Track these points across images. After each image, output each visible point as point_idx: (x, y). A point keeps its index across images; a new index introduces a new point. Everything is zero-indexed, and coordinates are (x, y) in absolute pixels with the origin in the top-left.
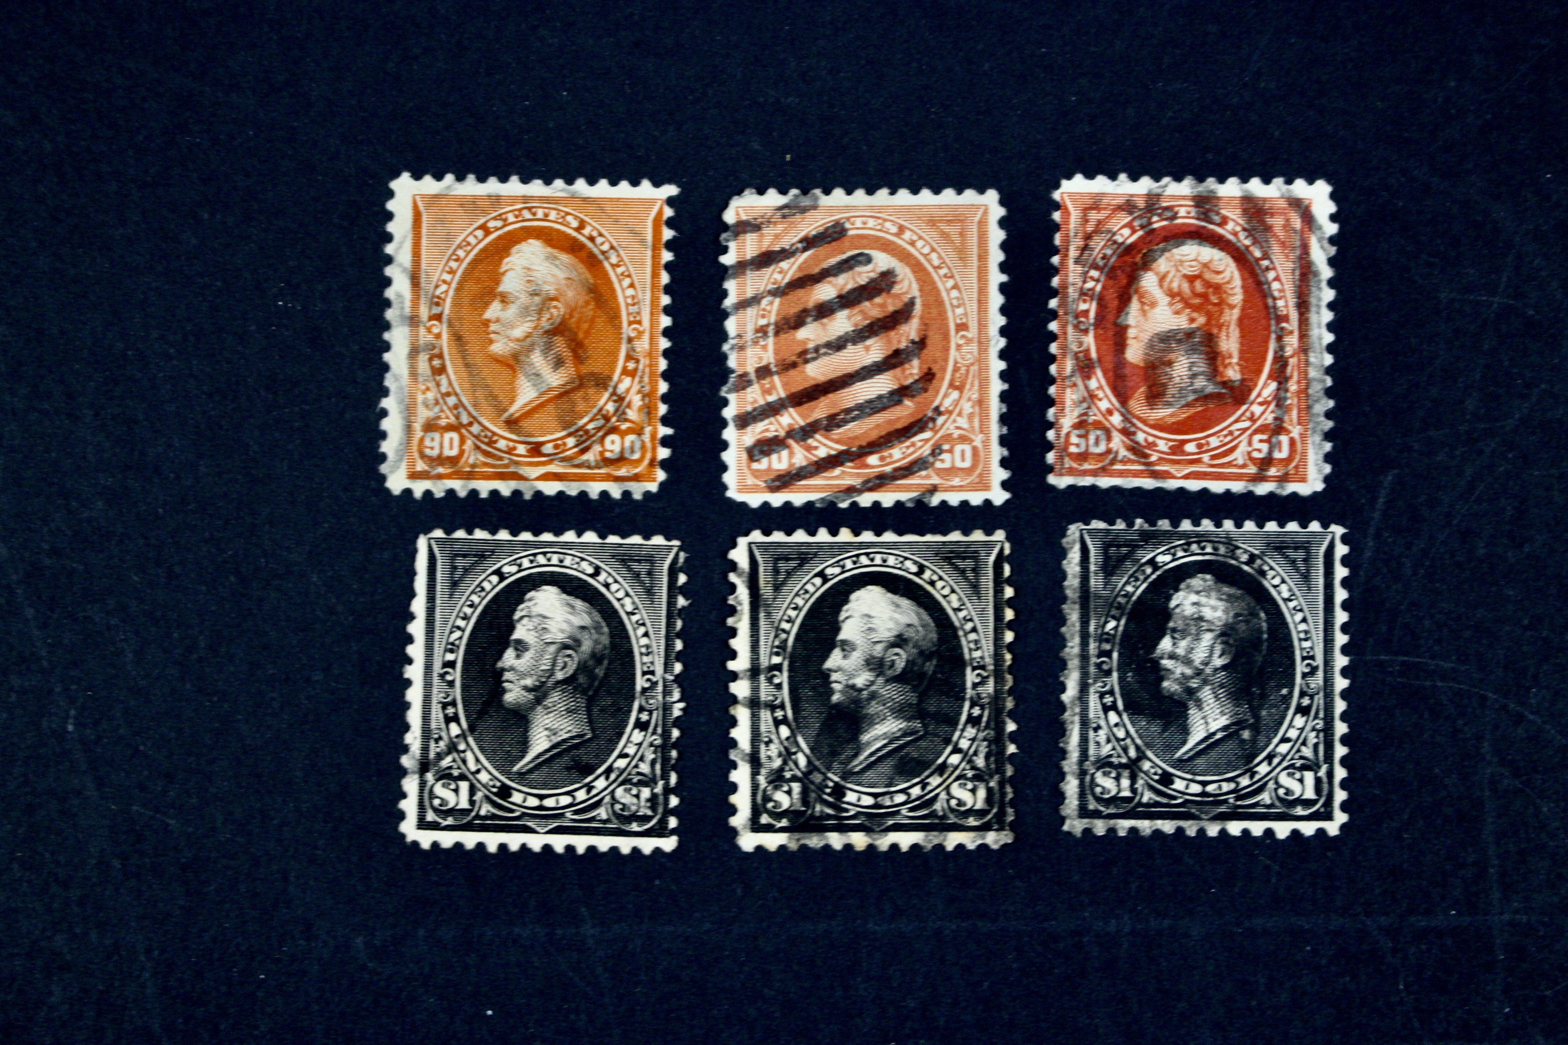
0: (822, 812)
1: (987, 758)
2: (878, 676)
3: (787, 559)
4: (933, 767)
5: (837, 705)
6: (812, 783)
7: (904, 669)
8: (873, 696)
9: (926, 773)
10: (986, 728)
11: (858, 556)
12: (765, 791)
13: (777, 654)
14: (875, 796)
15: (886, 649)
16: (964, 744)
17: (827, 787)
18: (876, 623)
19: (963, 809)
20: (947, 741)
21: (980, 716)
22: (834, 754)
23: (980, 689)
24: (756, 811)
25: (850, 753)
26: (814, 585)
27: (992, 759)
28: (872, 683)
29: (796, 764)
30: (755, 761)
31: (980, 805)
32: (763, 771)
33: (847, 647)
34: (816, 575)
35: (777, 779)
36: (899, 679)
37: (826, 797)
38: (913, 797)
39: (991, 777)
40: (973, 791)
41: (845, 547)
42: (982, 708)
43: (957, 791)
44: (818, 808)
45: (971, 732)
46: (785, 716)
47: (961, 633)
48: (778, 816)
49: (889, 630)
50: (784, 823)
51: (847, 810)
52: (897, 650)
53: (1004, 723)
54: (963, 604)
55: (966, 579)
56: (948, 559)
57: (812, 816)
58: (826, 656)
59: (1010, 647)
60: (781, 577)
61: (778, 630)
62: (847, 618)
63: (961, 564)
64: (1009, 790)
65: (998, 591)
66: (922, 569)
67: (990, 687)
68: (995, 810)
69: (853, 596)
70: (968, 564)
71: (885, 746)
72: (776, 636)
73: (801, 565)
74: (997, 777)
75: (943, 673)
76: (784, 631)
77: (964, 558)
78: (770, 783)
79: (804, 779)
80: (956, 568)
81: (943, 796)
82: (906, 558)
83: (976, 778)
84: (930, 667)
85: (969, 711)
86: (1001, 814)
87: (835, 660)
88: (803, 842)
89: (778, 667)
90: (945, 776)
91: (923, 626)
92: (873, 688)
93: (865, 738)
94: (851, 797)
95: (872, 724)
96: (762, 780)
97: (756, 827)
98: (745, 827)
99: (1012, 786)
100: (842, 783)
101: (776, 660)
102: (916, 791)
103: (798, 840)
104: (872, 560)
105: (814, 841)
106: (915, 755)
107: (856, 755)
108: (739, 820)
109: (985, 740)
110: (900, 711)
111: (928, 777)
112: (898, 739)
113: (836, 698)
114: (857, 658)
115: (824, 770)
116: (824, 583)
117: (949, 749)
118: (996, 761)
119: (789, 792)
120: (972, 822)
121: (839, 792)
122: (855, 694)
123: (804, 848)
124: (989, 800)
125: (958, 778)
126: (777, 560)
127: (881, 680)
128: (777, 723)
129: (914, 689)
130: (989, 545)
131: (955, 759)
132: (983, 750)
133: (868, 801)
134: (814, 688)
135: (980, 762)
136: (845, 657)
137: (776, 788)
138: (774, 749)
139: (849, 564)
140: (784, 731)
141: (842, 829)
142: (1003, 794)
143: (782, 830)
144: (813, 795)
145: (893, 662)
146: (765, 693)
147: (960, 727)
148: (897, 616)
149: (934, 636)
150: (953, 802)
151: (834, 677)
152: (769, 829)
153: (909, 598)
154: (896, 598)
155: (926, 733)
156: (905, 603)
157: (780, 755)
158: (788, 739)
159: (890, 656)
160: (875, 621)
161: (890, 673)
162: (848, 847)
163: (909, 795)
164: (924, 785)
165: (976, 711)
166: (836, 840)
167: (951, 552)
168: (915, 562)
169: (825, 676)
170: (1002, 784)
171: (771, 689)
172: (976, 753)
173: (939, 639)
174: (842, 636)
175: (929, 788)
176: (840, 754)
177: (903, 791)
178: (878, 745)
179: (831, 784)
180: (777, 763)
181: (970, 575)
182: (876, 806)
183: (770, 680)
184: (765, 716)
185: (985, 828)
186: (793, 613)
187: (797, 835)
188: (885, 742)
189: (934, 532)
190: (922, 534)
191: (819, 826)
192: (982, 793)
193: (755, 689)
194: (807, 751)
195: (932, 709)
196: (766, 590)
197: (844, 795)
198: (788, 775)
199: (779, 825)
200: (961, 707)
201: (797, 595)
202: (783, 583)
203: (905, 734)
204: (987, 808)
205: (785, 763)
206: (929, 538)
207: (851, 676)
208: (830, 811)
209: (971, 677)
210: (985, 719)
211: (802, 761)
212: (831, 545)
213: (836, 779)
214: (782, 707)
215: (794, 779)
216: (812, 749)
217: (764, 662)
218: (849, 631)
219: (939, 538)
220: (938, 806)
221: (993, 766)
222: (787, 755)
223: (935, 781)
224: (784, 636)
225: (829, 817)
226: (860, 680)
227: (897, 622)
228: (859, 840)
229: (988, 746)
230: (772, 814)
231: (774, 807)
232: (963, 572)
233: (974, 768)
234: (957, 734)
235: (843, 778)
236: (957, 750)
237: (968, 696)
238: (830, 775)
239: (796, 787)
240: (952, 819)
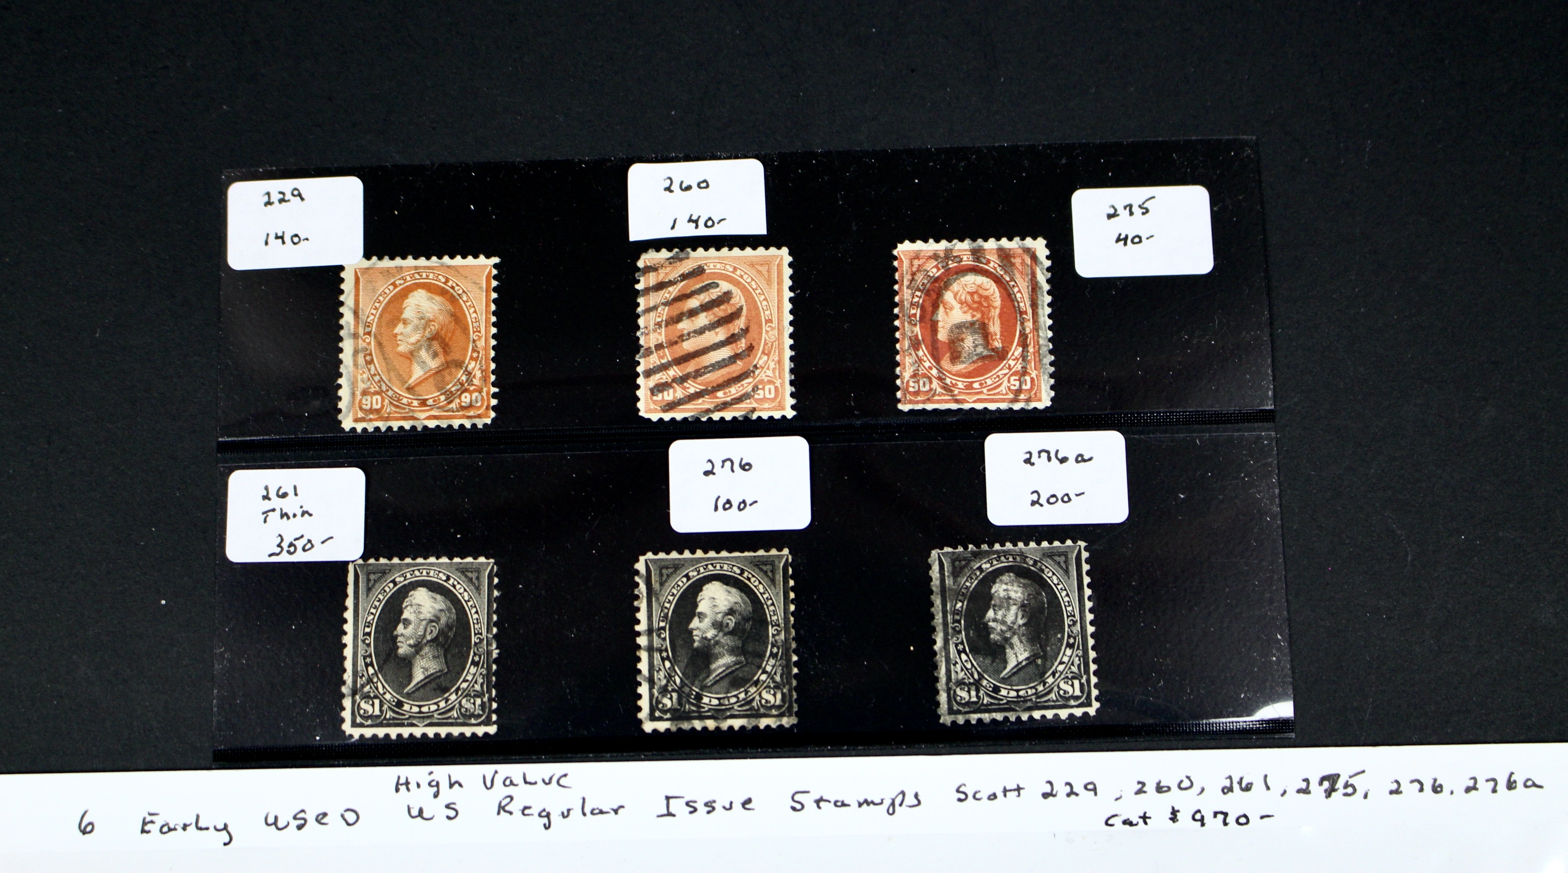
0: (689, 708)
1: (781, 676)
2: (719, 632)
3: (667, 568)
4: (752, 682)
5: (697, 650)
6: (684, 693)
7: (734, 628)
8: (717, 643)
9: (748, 686)
10: (781, 659)
11: (707, 565)
12: (657, 697)
13: (663, 621)
14: (719, 699)
15: (723, 617)
16: (769, 669)
17: (692, 694)
18: (718, 602)
19: (769, 705)
20: (759, 667)
21: (778, 653)
22: (696, 676)
23: (777, 638)
24: (652, 710)
25: (704, 675)
26: (682, 582)
27: (785, 676)
28: (716, 636)
29: (675, 682)
30: (651, 681)
31: (778, 703)
32: (656, 687)
33: (701, 616)
34: (683, 577)
35: (664, 691)
36: (732, 633)
37: (691, 700)
38: (741, 699)
39: (784, 687)
40: (774, 695)
41: (699, 560)
42: (778, 648)
43: (765, 695)
44: (687, 707)
45: (772, 662)
46: (668, 656)
47: (765, 606)
48: (665, 712)
49: (725, 606)
50: (668, 716)
51: (704, 708)
52: (730, 617)
53: (791, 657)
54: (767, 590)
55: (768, 576)
56: (757, 566)
57: (684, 711)
58: (690, 620)
59: (793, 614)
60: (664, 578)
61: (663, 608)
62: (701, 600)
63: (765, 568)
64: (794, 693)
65: (786, 582)
66: (742, 571)
67: (782, 636)
68: (787, 705)
69: (704, 588)
70: (769, 567)
71: (724, 671)
72: (662, 611)
73: (675, 572)
74: (787, 687)
75: (755, 629)
76: (666, 608)
77: (766, 565)
78: (659, 693)
79: (679, 691)
80: (761, 570)
81: (758, 698)
82: (733, 566)
83: (777, 687)
84: (748, 626)
85: (771, 651)
86: (790, 707)
87: (695, 623)
88: (679, 726)
89: (664, 628)
90: (758, 687)
91: (744, 603)
92: (717, 638)
93: (713, 666)
94: (706, 700)
95: (717, 659)
96: (655, 691)
97: (652, 718)
98: (646, 719)
99: (795, 691)
100: (701, 692)
101: (662, 624)
102: (742, 696)
103: (676, 725)
104: (715, 567)
105: (686, 726)
106: (741, 675)
107: (708, 676)
108: (643, 715)
109: (780, 665)
110: (732, 651)
111: (749, 688)
112: (731, 667)
113: (696, 644)
114: (707, 622)
115: (690, 685)
116: (688, 581)
117: (760, 671)
118: (787, 678)
119: (671, 699)
120: (774, 712)
121: (699, 697)
122: (706, 642)
123: (680, 729)
124: (783, 699)
125: (765, 688)
126: (661, 569)
127: (721, 634)
128: (663, 659)
129: (740, 638)
130: (780, 557)
131: (764, 677)
132: (779, 672)
133: (715, 702)
134: (683, 639)
135: (778, 678)
136: (700, 621)
137: (664, 696)
138: (662, 674)
139: (702, 570)
140: (668, 664)
141: (701, 718)
142: (791, 696)
143: (667, 720)
144: (684, 699)
145: (728, 624)
146: (657, 642)
147: (766, 659)
148: (729, 598)
149: (750, 609)
150: (763, 702)
151: (695, 633)
152: (660, 719)
153: (735, 588)
154: (729, 588)
155: (747, 663)
156: (734, 590)
157: (665, 677)
158: (669, 669)
159: (726, 620)
160: (717, 601)
161: (726, 630)
162: (705, 729)
163: (738, 698)
164: (746, 692)
165: (775, 650)
166: (698, 725)
167: (759, 561)
168: (739, 568)
169: (690, 632)
170: (790, 691)
171: (661, 641)
172: (775, 674)
173: (753, 610)
174: (699, 610)
175: (749, 694)
176: (699, 676)
177: (736, 696)
178: (720, 670)
179: (694, 693)
180: (664, 682)
181: (770, 574)
182: (720, 704)
183: (659, 636)
184: (657, 656)
185: (782, 715)
186: (671, 598)
187: (676, 722)
188: (724, 668)
189: (749, 551)
190: (743, 552)
191: (688, 717)
192: (779, 696)
193: (651, 641)
194: (680, 675)
195: (750, 649)
196: (656, 586)
197: (702, 699)
198: (670, 689)
199: (665, 717)
200: (767, 648)
201: (673, 587)
202: (666, 581)
203: (736, 664)
204: (782, 704)
205: (668, 682)
206: (746, 554)
207: (705, 632)
208: (694, 708)
209: (771, 631)
210: (780, 654)
211: (678, 681)
212: (692, 560)
213: (697, 690)
214: (666, 650)
215: (674, 690)
216: (683, 674)
217: (655, 625)
218: (702, 607)
219: (752, 554)
220: (754, 704)
221: (785, 681)
222: (669, 678)
223: (753, 690)
224: (666, 611)
225: (694, 711)
226: (710, 634)
227: (729, 601)
228: (711, 724)
229: (782, 670)
230: (661, 711)
231: (663, 707)
232: (766, 573)
233: (774, 682)
234: (765, 663)
235: (701, 689)
236: (764, 672)
237: (770, 642)
238: (694, 688)
239: (675, 695)
240: (762, 711)
